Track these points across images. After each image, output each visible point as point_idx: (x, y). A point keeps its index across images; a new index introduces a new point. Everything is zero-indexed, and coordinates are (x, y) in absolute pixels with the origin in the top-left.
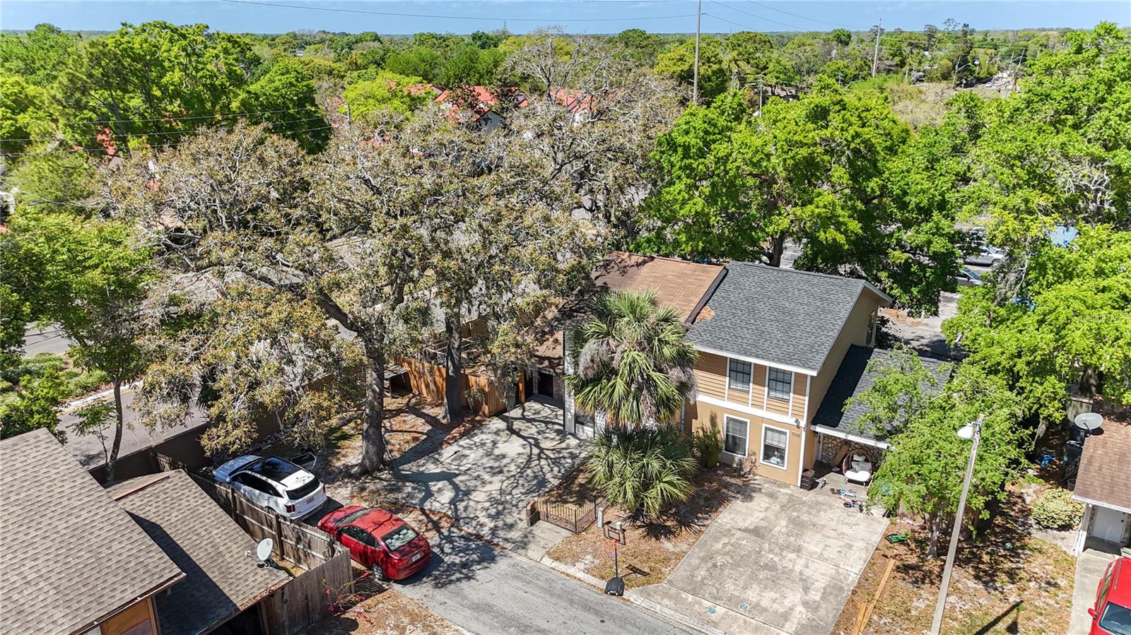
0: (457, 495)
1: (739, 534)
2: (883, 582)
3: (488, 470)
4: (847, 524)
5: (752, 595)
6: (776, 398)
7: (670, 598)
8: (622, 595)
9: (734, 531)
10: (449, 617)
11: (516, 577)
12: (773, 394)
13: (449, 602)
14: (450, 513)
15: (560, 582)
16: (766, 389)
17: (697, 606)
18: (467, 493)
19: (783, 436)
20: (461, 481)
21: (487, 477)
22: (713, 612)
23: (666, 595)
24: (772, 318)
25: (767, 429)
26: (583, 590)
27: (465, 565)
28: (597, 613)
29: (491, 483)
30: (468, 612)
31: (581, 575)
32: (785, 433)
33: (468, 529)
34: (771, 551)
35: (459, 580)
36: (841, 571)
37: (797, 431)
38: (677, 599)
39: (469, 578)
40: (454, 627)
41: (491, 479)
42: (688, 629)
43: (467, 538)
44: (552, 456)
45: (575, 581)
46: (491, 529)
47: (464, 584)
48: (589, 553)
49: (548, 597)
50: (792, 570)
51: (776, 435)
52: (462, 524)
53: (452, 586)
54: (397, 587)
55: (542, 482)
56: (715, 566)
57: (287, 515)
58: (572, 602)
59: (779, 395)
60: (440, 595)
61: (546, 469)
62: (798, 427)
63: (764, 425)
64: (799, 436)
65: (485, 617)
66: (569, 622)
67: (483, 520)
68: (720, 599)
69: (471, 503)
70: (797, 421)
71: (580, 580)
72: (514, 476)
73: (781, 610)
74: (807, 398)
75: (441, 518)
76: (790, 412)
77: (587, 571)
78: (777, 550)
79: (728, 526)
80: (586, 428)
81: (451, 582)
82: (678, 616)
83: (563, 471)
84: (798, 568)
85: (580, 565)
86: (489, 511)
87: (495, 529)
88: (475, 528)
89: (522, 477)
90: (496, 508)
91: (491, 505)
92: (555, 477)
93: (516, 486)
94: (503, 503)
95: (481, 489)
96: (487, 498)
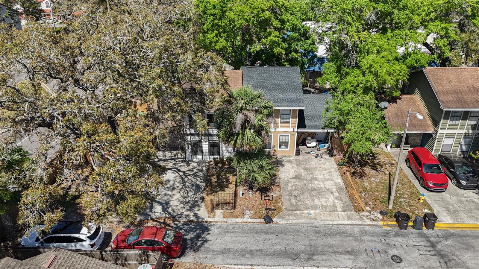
0: (163, 207)
1: (292, 180)
2: (351, 181)
3: (167, 189)
4: (322, 164)
5: (317, 202)
6: (284, 122)
7: (291, 215)
8: (273, 222)
9: (290, 180)
10: (214, 263)
11: (226, 232)
12: (282, 121)
13: (208, 256)
14: (167, 216)
15: (245, 226)
16: (280, 119)
17: (303, 215)
18: (167, 203)
19: (287, 137)
20: (160, 199)
21: (170, 193)
22: (311, 214)
23: (289, 215)
24: (274, 89)
25: (280, 135)
26: (257, 226)
27: (198, 237)
28: (272, 233)
29: (174, 195)
30: (221, 257)
31: (250, 220)
32: (288, 135)
33: (183, 220)
34: (308, 183)
35: (202, 244)
36: (336, 182)
37: (293, 134)
38: (295, 215)
39: (206, 241)
40: (222, 266)
41: (172, 193)
42: (308, 225)
43: (185, 224)
44: (191, 174)
45: (250, 224)
46: (194, 216)
47: (206, 245)
48: (246, 210)
49: (247, 235)
50: (321, 188)
51: (284, 137)
52: (177, 218)
53: (202, 249)
54: (176, 260)
55: (198, 187)
56: (295, 196)
57: (92, 249)
58: (257, 233)
59: (285, 120)
60: (201, 255)
61: (194, 180)
62: (294, 131)
63: (279, 134)
64: (294, 135)
65: (230, 255)
66: (266, 242)
67: (187, 213)
68: (309, 208)
69: (174, 207)
70: (294, 129)
71: (251, 222)
72: (182, 188)
73: (331, 204)
74: (297, 119)
75: (164, 220)
76: (290, 126)
77: (252, 217)
78: (310, 182)
79: (286, 179)
80: (198, 156)
81: (200, 247)
82: (300, 222)
83: (202, 178)
84: (322, 186)
85: (246, 216)
86: (186, 208)
87: (196, 215)
88: (186, 218)
89: (186, 187)
90: (187, 205)
91: (184, 205)
92: (201, 182)
93: (188, 192)
94: (189, 202)
95: (172, 199)
96: (179, 203)
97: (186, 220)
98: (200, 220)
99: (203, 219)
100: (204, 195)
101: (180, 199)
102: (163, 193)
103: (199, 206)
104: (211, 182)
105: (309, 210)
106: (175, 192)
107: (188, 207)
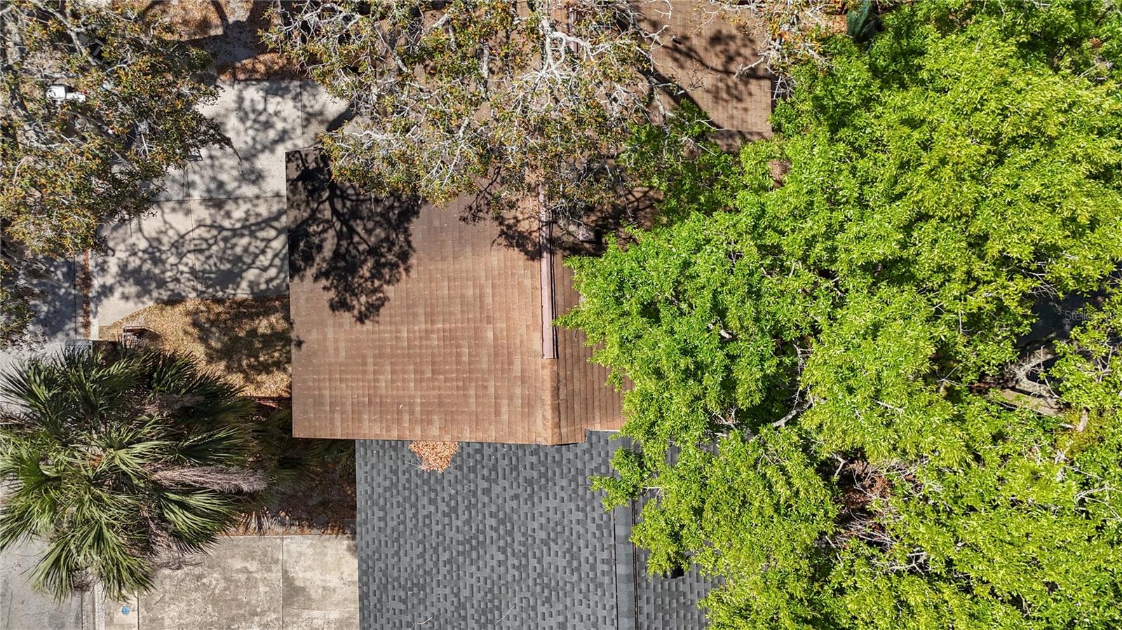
29: (188, 212)
33: (89, 260)
46: (104, 286)
55: (228, 278)
67: (112, 264)
69: (132, 224)
72: (221, 229)
79: (282, 556)
86: (131, 259)
87: (106, 291)
88: (97, 265)
89: (225, 240)
90: (144, 261)
91: (144, 252)
92: (252, 285)
93: (201, 251)
94: (156, 261)
95: (166, 210)
96: (154, 235)
97: (90, 268)
98: (92, 306)
99: (95, 314)
100: (192, 302)
101: (171, 233)
102: (193, 177)
103: (139, 296)
104: (251, 317)
105: (142, 610)
106: (204, 213)
107: (134, 262)
